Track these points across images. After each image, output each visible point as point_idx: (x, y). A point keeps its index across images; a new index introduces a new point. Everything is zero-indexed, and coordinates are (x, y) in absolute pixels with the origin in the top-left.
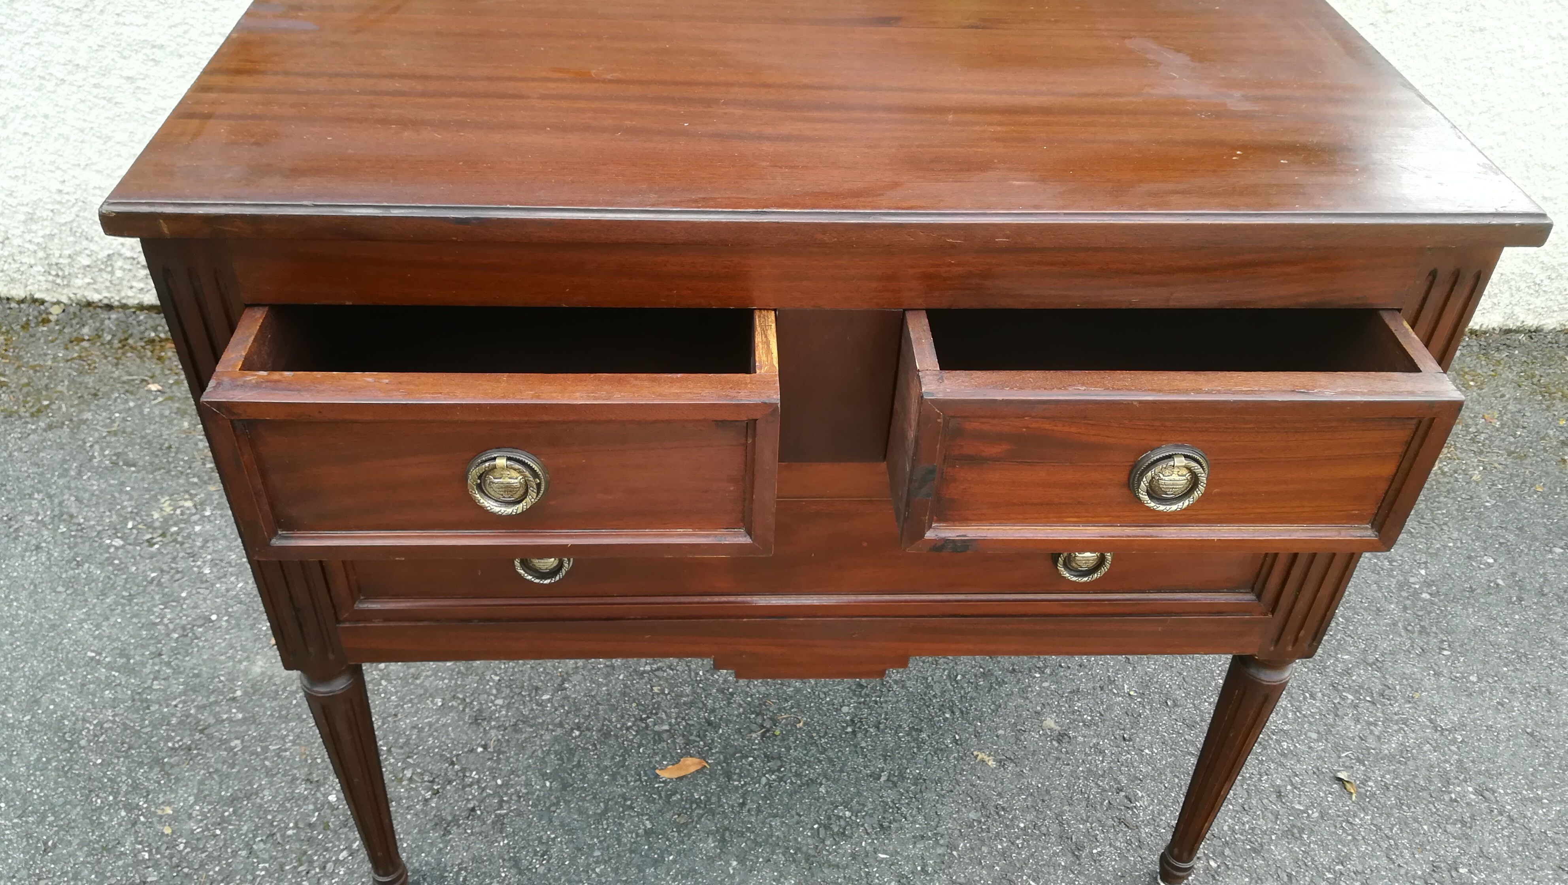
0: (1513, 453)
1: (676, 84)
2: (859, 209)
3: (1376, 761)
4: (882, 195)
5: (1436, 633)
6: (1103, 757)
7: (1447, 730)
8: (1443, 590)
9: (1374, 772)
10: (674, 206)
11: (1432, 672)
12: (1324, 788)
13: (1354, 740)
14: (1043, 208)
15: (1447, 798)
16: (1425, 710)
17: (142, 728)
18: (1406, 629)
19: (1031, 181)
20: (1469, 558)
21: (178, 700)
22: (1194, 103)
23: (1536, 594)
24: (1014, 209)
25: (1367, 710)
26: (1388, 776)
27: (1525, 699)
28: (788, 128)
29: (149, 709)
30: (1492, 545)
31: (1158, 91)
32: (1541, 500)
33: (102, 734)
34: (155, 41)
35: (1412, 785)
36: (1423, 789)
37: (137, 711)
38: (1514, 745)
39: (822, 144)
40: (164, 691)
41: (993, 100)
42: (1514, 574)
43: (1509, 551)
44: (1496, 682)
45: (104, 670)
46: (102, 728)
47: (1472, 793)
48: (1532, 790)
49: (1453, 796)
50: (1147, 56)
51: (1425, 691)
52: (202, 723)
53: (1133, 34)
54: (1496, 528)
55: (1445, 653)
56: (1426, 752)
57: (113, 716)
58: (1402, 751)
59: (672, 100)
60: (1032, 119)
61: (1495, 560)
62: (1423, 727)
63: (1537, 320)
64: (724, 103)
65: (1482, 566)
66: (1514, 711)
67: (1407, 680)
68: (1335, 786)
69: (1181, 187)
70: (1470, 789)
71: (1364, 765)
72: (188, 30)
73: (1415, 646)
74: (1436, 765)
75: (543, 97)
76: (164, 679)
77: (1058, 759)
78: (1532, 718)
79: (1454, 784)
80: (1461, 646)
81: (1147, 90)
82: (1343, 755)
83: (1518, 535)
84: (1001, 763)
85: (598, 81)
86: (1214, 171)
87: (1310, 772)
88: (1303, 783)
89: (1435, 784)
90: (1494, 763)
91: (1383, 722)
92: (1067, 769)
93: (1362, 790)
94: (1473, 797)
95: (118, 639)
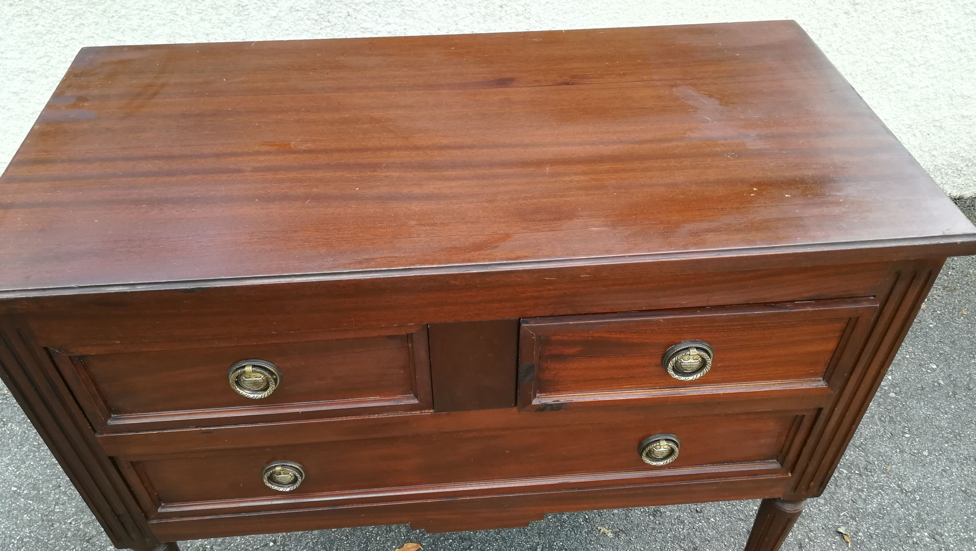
0: (946, 287)
1: (352, 150)
2: (480, 261)
3: (864, 518)
4: (497, 247)
5: (900, 422)
6: (684, 525)
7: (910, 492)
8: (904, 390)
9: (862, 526)
10: (345, 268)
11: (898, 450)
12: (829, 539)
13: (848, 503)
14: (613, 253)
15: (911, 542)
16: (894, 478)
17: (49, 540)
18: (880, 419)
19: (604, 226)
20: (920, 365)
21: (72, 519)
22: (722, 145)
23: (965, 389)
24: (592, 255)
25: (857, 480)
26: (872, 528)
27: (960, 467)
28: (430, 188)
29: (53, 526)
30: (935, 355)
31: (695, 135)
32: (966, 320)
33: (23, 547)
34: (28, 68)
35: (888, 533)
36: (896, 536)
37: (45, 528)
38: (954, 500)
39: (455, 201)
40: (62, 513)
41: (579, 151)
42: (950, 375)
43: (946, 360)
44: (940, 455)
45: (23, 500)
46: (22, 541)
47: (927, 537)
48: (967, 533)
49: (915, 540)
50: (688, 102)
51: (894, 464)
52: (87, 535)
53: (679, 82)
54: (937, 343)
55: (907, 436)
56: (896, 509)
57: (30, 533)
58: (880, 509)
59: (348, 167)
60: (607, 167)
61: (937, 366)
62: (894, 491)
63: (959, 192)
64: (385, 167)
65: (929, 371)
66: (953, 475)
67: (882, 457)
68: (837, 537)
69: (713, 225)
70: (926, 534)
71: (856, 521)
72: (50, 60)
73: (887, 432)
74: (903, 518)
75: (255, 170)
76: (63, 504)
77: (654, 529)
78: (965, 480)
79: (915, 531)
80: (917, 430)
81: (689, 134)
82: (842, 514)
83: (951, 347)
84: (617, 535)
85: (295, 152)
86: (738, 208)
87: (821, 528)
88: (816, 537)
89: (903, 532)
90: (941, 514)
91: (867, 489)
92: (660, 536)
93: (855, 539)
94: (928, 540)
95: (32, 476)
